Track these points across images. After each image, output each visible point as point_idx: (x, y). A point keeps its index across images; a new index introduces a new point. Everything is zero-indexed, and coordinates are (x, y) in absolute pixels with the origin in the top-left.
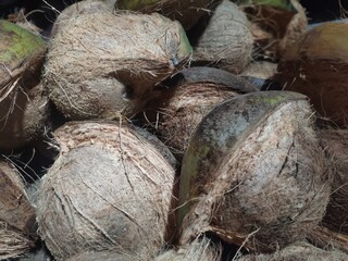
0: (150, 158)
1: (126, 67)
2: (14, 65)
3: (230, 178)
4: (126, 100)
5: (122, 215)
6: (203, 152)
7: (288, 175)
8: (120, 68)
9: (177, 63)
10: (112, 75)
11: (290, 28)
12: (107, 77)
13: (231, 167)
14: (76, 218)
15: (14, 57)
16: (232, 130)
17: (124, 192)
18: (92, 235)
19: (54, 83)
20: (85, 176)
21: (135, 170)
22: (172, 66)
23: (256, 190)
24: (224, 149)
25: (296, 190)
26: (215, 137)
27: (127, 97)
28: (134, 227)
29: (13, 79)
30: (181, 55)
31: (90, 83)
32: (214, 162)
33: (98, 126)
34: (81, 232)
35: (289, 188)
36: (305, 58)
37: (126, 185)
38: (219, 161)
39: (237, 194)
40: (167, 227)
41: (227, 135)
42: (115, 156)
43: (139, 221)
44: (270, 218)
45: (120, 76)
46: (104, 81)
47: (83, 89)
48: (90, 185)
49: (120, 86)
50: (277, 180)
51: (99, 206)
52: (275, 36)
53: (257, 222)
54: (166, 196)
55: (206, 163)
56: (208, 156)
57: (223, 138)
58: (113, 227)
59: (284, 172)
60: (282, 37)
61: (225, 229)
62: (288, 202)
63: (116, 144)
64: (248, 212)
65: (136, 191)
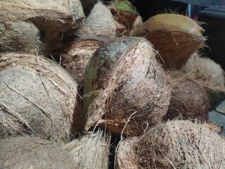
0: (60, 76)
1: (42, 15)
3: (118, 80)
4: (40, 42)
5: (40, 111)
6: (100, 63)
7: (151, 77)
8: (38, 15)
9: (77, 18)
10: (31, 20)
11: (135, 25)
12: (27, 21)
13: (118, 72)
16: (118, 49)
17: (42, 95)
18: (16, 127)
20: (10, 83)
21: (49, 83)
23: (134, 86)
24: (114, 59)
25: (155, 86)
26: (107, 54)
27: (40, 40)
28: (48, 122)
30: (80, 14)
31: (13, 24)
32: (108, 68)
33: (18, 55)
34: (6, 125)
35: (151, 85)
36: (148, 31)
37: (43, 91)
38: (111, 67)
39: (122, 90)
40: (72, 126)
41: (115, 52)
42: (34, 72)
43: (53, 118)
44: (142, 104)
46: (24, 24)
47: (8, 27)
48: (14, 89)
49: (36, 30)
50: (145, 80)
51: (22, 103)
52: (127, 28)
53: (135, 108)
54: (72, 102)
55: (103, 69)
56: (104, 65)
57: (113, 55)
58: (33, 121)
59: (148, 75)
60: (130, 29)
61: (113, 119)
62: (152, 93)
63: (34, 66)
64: (129, 102)
65: (51, 96)
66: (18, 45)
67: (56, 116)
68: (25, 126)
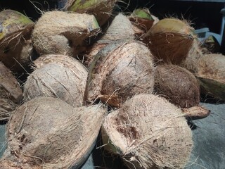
1: (69, 30)
2: (21, 25)
3: (108, 68)
4: (69, 47)
5: (63, 87)
8: (66, 31)
9: (91, 30)
10: (63, 34)
12: (60, 34)
13: (109, 63)
14: (42, 86)
15: (21, 23)
17: (64, 78)
18: (49, 94)
19: (36, 38)
20: (48, 71)
21: (70, 71)
22: (89, 31)
25: (135, 72)
28: (67, 94)
29: (20, 31)
30: (93, 27)
31: (53, 37)
34: (44, 93)
35: (131, 71)
37: (66, 75)
39: (111, 75)
42: (62, 65)
43: (70, 92)
44: (124, 84)
45: (66, 34)
46: (59, 36)
47: (49, 39)
48: (50, 74)
49: (66, 40)
50: (127, 68)
51: (53, 82)
52: (145, 32)
53: (119, 86)
55: (99, 61)
61: (108, 94)
62: (131, 77)
63: (62, 61)
64: (116, 83)
65: (70, 79)
66: (56, 50)
67: (73, 91)
68: (54, 94)
